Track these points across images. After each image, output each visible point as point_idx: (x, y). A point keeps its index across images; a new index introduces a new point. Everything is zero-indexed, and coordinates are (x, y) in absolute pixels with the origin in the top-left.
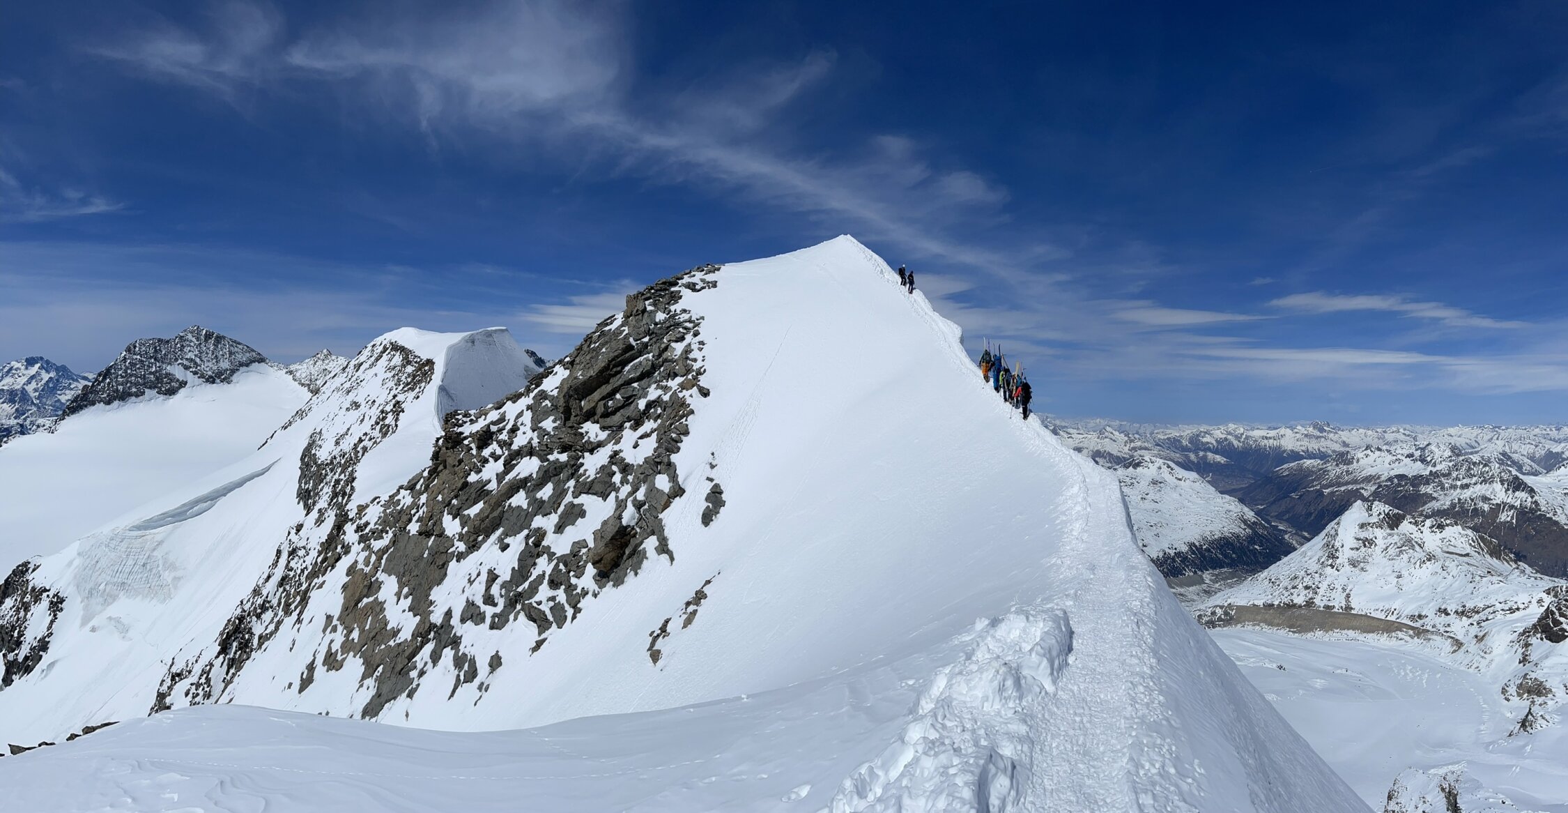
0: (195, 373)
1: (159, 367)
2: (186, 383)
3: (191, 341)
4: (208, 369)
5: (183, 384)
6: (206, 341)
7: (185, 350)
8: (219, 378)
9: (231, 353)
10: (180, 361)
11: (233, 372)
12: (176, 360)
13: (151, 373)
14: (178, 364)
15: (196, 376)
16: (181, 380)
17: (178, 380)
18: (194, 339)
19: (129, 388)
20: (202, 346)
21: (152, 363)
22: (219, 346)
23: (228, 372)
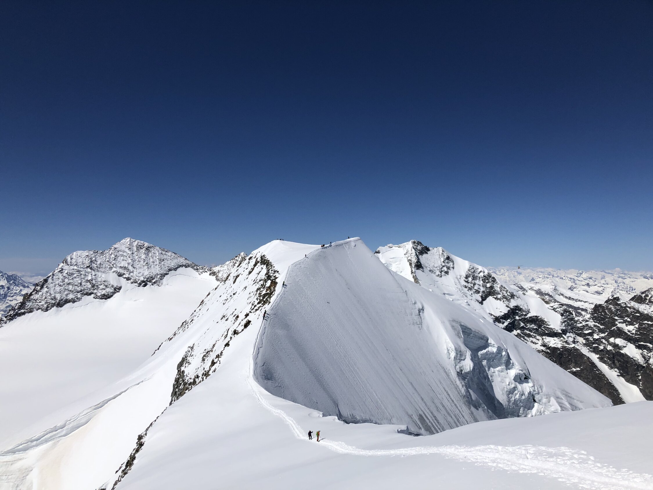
0: (128, 279)
1: (95, 275)
2: (120, 288)
3: (124, 252)
4: (139, 275)
5: (117, 289)
6: (138, 250)
7: (118, 259)
8: (150, 281)
9: (161, 260)
10: (114, 269)
11: (163, 275)
12: (111, 268)
13: (88, 281)
14: (114, 272)
15: (129, 281)
16: (115, 286)
17: (113, 286)
18: (127, 250)
19: (67, 295)
20: (134, 255)
21: (88, 273)
22: (150, 254)
23: (158, 276)
